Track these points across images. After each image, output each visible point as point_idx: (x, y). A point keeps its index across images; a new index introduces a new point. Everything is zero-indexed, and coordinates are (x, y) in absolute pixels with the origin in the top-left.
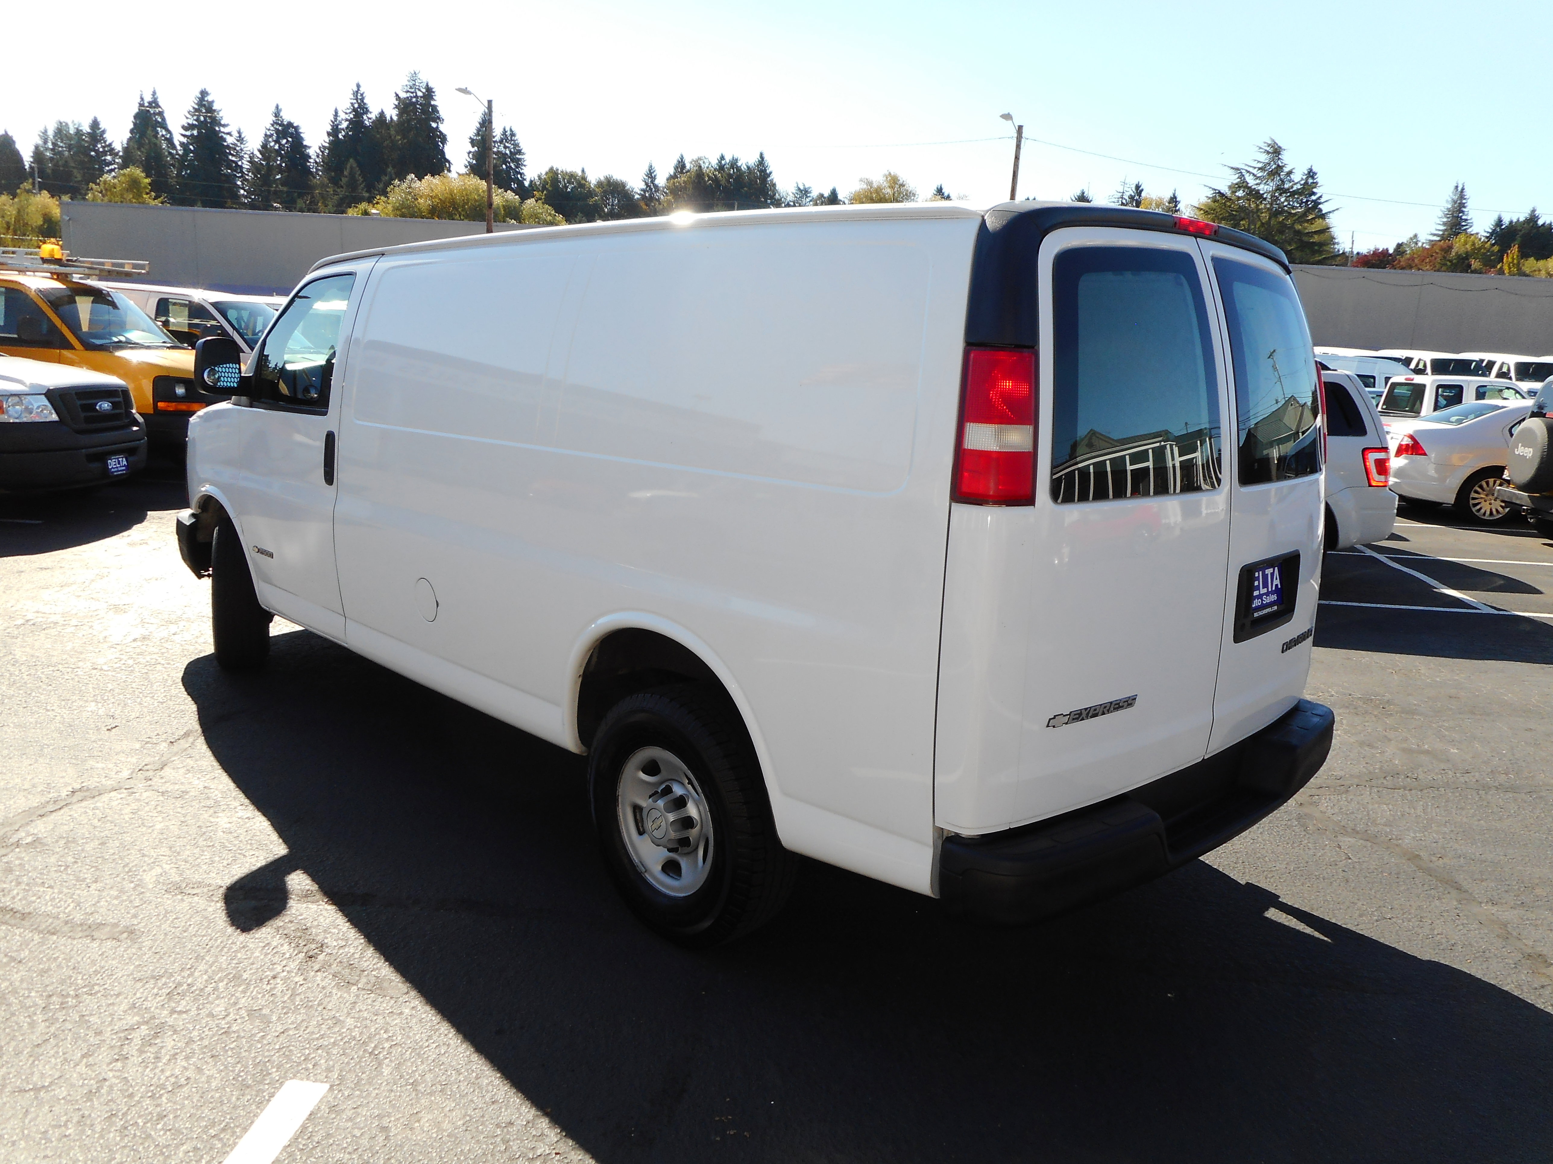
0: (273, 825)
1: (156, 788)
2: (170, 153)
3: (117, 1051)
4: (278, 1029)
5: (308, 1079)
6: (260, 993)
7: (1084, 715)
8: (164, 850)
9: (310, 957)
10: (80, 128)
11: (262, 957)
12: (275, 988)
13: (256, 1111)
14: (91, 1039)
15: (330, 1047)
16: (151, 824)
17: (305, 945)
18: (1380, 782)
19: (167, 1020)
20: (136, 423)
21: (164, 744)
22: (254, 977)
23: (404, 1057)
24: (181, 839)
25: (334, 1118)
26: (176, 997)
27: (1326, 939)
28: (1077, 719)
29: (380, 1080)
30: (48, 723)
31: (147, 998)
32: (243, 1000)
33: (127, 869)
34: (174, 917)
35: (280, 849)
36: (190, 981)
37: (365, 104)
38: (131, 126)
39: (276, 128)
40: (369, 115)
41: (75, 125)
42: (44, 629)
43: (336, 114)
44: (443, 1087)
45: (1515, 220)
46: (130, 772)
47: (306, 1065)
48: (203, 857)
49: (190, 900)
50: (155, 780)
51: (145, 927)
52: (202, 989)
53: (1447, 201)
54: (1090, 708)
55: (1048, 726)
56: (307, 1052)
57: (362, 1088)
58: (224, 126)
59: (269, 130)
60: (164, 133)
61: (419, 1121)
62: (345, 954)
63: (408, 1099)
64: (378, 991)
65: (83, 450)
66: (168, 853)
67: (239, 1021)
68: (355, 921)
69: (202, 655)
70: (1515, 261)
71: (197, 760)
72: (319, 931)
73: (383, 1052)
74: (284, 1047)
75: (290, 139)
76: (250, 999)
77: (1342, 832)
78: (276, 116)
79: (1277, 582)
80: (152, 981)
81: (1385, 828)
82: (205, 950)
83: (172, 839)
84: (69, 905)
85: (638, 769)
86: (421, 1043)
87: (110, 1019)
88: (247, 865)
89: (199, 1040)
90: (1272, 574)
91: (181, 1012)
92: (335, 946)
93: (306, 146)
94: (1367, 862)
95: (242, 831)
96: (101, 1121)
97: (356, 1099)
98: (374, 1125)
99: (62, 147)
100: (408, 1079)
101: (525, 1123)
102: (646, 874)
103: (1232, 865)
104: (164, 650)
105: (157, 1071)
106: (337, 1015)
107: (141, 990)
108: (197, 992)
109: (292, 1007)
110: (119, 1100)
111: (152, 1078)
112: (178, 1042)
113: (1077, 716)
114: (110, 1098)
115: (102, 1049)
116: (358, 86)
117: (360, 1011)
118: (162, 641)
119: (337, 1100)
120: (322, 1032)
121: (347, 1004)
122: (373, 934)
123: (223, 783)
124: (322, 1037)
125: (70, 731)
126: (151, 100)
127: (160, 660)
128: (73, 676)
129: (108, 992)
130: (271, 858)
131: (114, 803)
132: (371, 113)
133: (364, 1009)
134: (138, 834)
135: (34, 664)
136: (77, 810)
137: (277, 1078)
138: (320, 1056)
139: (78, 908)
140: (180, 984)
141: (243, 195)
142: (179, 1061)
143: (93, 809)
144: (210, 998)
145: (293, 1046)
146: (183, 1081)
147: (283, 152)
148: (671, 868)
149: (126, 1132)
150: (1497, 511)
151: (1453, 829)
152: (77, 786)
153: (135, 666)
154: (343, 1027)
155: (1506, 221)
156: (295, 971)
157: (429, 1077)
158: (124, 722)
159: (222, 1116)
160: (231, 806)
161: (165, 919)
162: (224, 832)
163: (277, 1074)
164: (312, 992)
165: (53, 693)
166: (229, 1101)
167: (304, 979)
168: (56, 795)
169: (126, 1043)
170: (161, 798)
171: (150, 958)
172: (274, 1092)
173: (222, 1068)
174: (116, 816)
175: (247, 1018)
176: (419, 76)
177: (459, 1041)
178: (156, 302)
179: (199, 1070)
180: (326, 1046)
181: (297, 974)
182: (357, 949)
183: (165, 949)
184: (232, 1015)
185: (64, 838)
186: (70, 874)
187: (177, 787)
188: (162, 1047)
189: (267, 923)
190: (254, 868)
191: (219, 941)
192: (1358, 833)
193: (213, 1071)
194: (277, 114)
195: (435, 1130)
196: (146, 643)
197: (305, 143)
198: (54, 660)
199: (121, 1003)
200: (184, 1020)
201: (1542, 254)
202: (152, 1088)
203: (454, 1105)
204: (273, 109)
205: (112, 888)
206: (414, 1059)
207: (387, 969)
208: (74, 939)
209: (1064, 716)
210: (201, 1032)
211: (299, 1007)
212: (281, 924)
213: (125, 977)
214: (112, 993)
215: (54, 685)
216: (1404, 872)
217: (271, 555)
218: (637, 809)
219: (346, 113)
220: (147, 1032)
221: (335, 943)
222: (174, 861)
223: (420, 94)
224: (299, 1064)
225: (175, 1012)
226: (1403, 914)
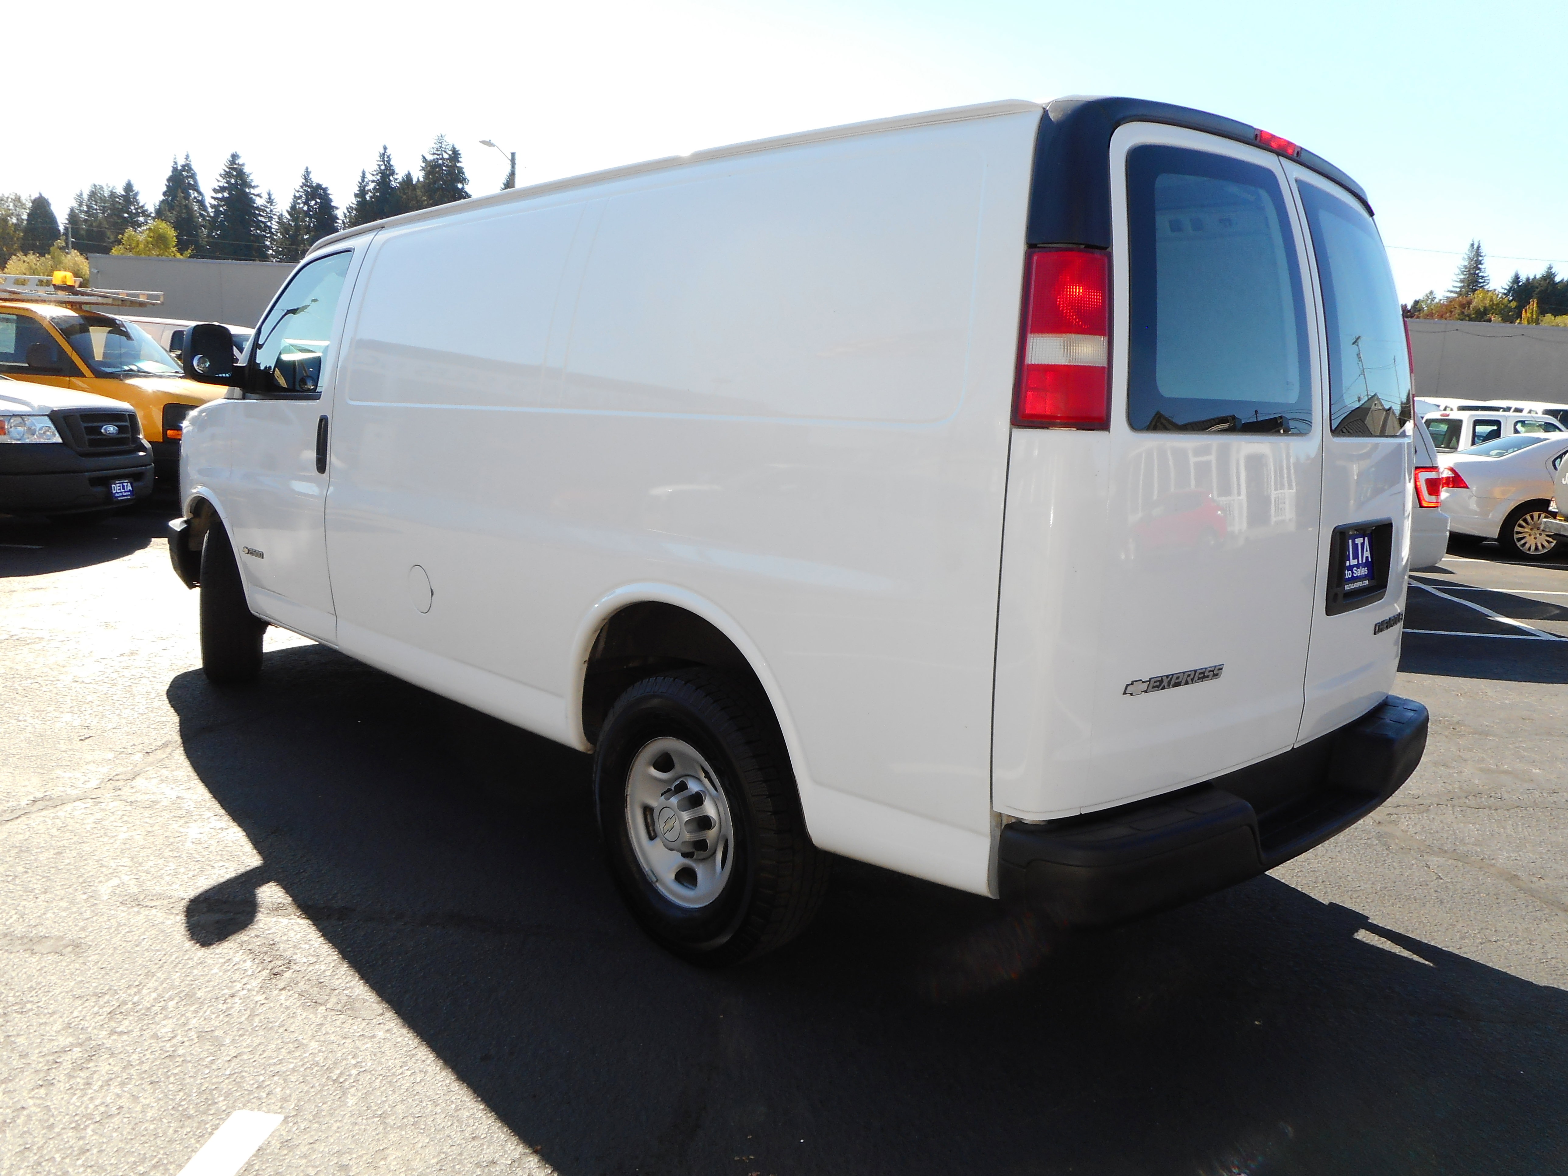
0: (248, 835)
1: (124, 797)
2: (201, 215)
3: (42, 1075)
4: (230, 1053)
5: (259, 1110)
6: (214, 1014)
7: (1165, 683)
8: (126, 861)
9: (274, 974)
10: (114, 191)
11: (221, 974)
12: (231, 1008)
13: (194, 1146)
14: (15, 1062)
15: (289, 1073)
16: (115, 834)
17: (270, 962)
18: (1461, 801)
19: (105, 1041)
20: (142, 448)
21: (140, 755)
22: (209, 995)
23: (373, 1085)
24: (145, 850)
25: (285, 1155)
26: (118, 1016)
27: (1427, 963)
28: (1158, 687)
29: (344, 1111)
30: (18, 733)
31: (85, 1017)
32: (194, 1021)
33: (81, 880)
34: (127, 930)
35: (253, 860)
36: (136, 999)
37: (391, 166)
38: (165, 189)
39: (305, 190)
40: (396, 176)
41: (109, 187)
42: (28, 644)
43: (363, 177)
44: (416, 1119)
45: (1531, 277)
46: (98, 782)
47: (259, 1093)
48: (167, 868)
49: (147, 913)
50: (124, 789)
51: (92, 941)
52: (149, 1008)
53: (1464, 259)
54: (1173, 675)
55: (1125, 693)
56: (262, 1078)
57: (321, 1119)
58: (254, 187)
59: (298, 191)
60: (196, 194)
61: (385, 1159)
62: (315, 971)
63: (374, 1133)
64: (349, 1012)
65: (87, 474)
66: (129, 863)
67: (187, 1044)
68: (329, 935)
69: (190, 669)
70: (1534, 316)
71: (172, 771)
72: (288, 946)
73: (350, 1079)
74: (235, 1073)
75: (318, 200)
76: (202, 1019)
77: (1428, 850)
78: (306, 179)
79: (1367, 554)
80: (94, 999)
81: (1475, 848)
82: (157, 966)
83: (136, 849)
84: (11, 917)
85: (649, 764)
86: (394, 1070)
87: (39, 1041)
88: (215, 877)
89: (137, 1065)
90: (1363, 544)
91: (122, 1033)
92: (305, 963)
93: (333, 206)
94: (1461, 882)
95: (211, 842)
96: (12, 1156)
97: (313, 1133)
98: (332, 1163)
99: (96, 210)
100: (376, 1110)
101: (510, 1162)
102: (657, 884)
103: (1311, 884)
104: (151, 664)
105: (85, 1098)
106: (300, 1037)
107: (80, 1009)
108: (143, 1011)
109: (249, 1029)
110: (36, 1131)
111: (79, 1107)
112: (114, 1066)
113: (1158, 683)
114: (25, 1129)
115: (25, 1073)
116: (385, 148)
117: (327, 1033)
118: (151, 656)
119: (291, 1134)
120: (281, 1057)
121: (312, 1026)
122: (348, 950)
123: (199, 792)
124: (281, 1062)
125: (40, 740)
126: (184, 163)
127: (145, 674)
128: (51, 688)
129: (42, 1010)
130: (242, 870)
131: (76, 813)
132: (397, 174)
133: (331, 1032)
134: (98, 844)
135: (12, 676)
136: (36, 820)
137: (224, 1108)
138: (276, 1083)
139: (21, 920)
140: (125, 1003)
141: (272, 254)
142: (112, 1087)
143: (53, 818)
144: (156, 1018)
145: (246, 1072)
146: (114, 1110)
147: (311, 213)
148: (686, 876)
149: (39, 1169)
150: (1543, 546)
151: (1550, 848)
152: (39, 795)
153: (118, 679)
154: (305, 1052)
155: (1523, 279)
156: (256, 989)
157: (400, 1108)
158: (99, 732)
159: (154, 1151)
160: (203, 817)
161: (116, 932)
162: (193, 843)
163: (225, 1103)
164: (274, 1013)
165: (27, 704)
166: (165, 1133)
167: (266, 999)
168: (15, 804)
169: (54, 1066)
170: (128, 808)
171: (94, 973)
172: (218, 1124)
173: (160, 1096)
174: (78, 826)
175: (196, 1040)
176: (446, 138)
177: (438, 1068)
178: (171, 335)
179: (135, 1098)
180: (284, 1072)
181: (258, 992)
182: (329, 966)
183: (112, 965)
184: (179, 1037)
185: (16, 847)
186: (18, 885)
187: (147, 797)
188: (95, 1072)
189: (230, 938)
190: (222, 880)
191: (174, 957)
192: (1446, 852)
193: (150, 1100)
194: (306, 177)
195: (403, 1169)
196: (133, 657)
197: (333, 204)
198: (33, 673)
199: (55, 1022)
200: (123, 1042)
201: (1558, 312)
202: (77, 1118)
203: (427, 1141)
204: (303, 172)
205: (62, 899)
206: (384, 1088)
207: (362, 988)
208: (11, 953)
209: (1143, 682)
210: (142, 1055)
211: (257, 1029)
212: (246, 938)
213: (63, 994)
214: (46, 1011)
215: (30, 697)
216: (1503, 893)
217: (261, 555)
218: (648, 810)
219: (373, 175)
220: (80, 1055)
221: (305, 960)
222: (135, 871)
223: (446, 156)
224: (251, 1092)
225: (116, 1032)
226: (1510, 936)
